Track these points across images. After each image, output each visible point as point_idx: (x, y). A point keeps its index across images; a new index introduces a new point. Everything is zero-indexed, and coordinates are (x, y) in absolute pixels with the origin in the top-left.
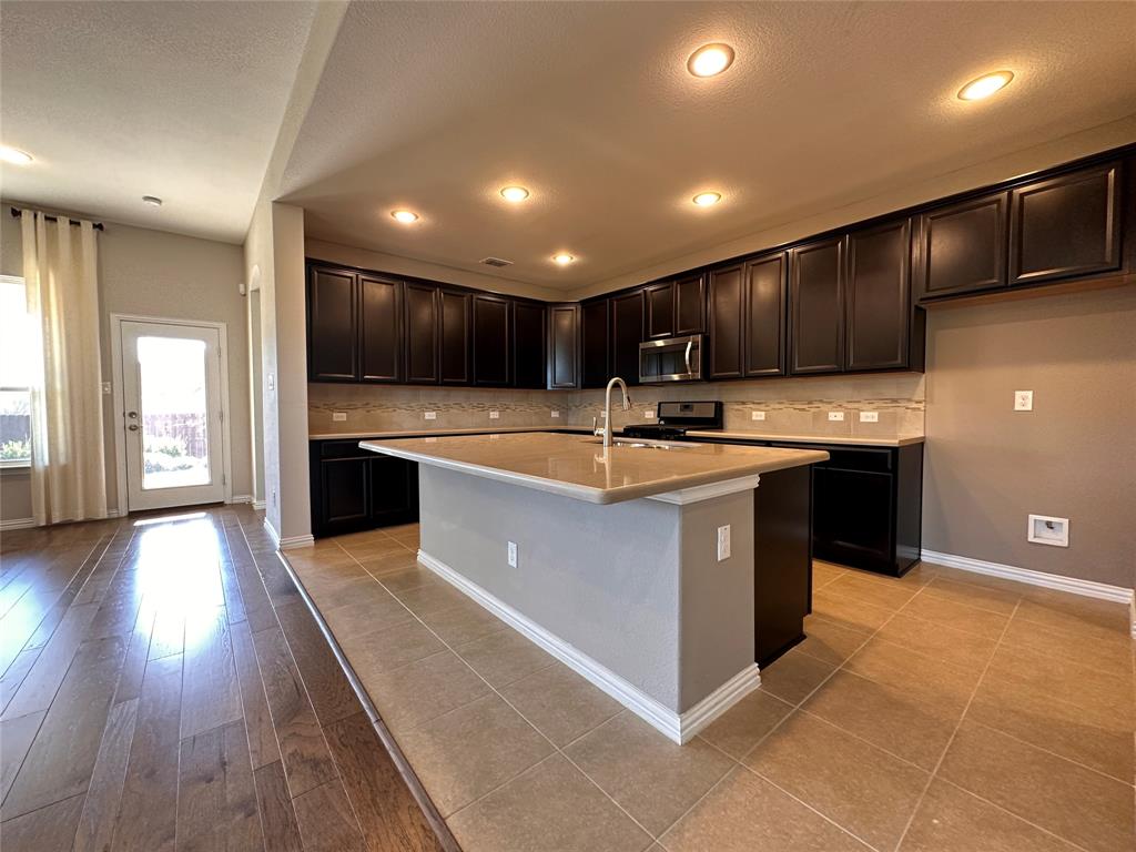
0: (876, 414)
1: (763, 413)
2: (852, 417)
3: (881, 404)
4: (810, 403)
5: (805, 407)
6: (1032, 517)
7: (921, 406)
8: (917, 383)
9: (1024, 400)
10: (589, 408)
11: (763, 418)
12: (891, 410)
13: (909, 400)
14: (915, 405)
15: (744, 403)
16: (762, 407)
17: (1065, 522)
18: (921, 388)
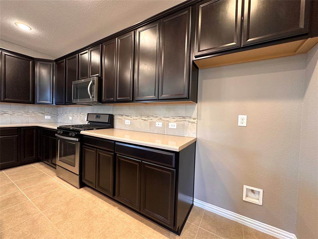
0: (175, 124)
1: (129, 121)
2: (166, 125)
3: (178, 119)
4: (148, 117)
5: (146, 119)
6: (245, 187)
7: (195, 121)
8: (194, 108)
9: (242, 120)
10: (65, 115)
11: (129, 124)
12: (182, 123)
13: (190, 117)
14: (192, 120)
15: (122, 115)
16: (129, 118)
17: (261, 191)
18: (196, 111)
